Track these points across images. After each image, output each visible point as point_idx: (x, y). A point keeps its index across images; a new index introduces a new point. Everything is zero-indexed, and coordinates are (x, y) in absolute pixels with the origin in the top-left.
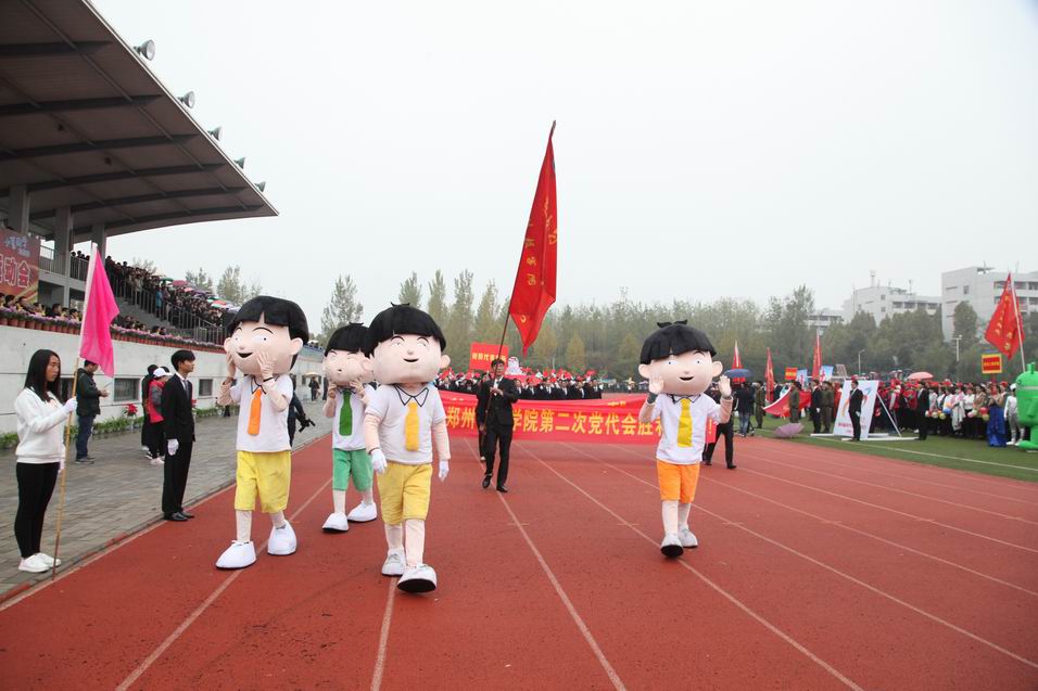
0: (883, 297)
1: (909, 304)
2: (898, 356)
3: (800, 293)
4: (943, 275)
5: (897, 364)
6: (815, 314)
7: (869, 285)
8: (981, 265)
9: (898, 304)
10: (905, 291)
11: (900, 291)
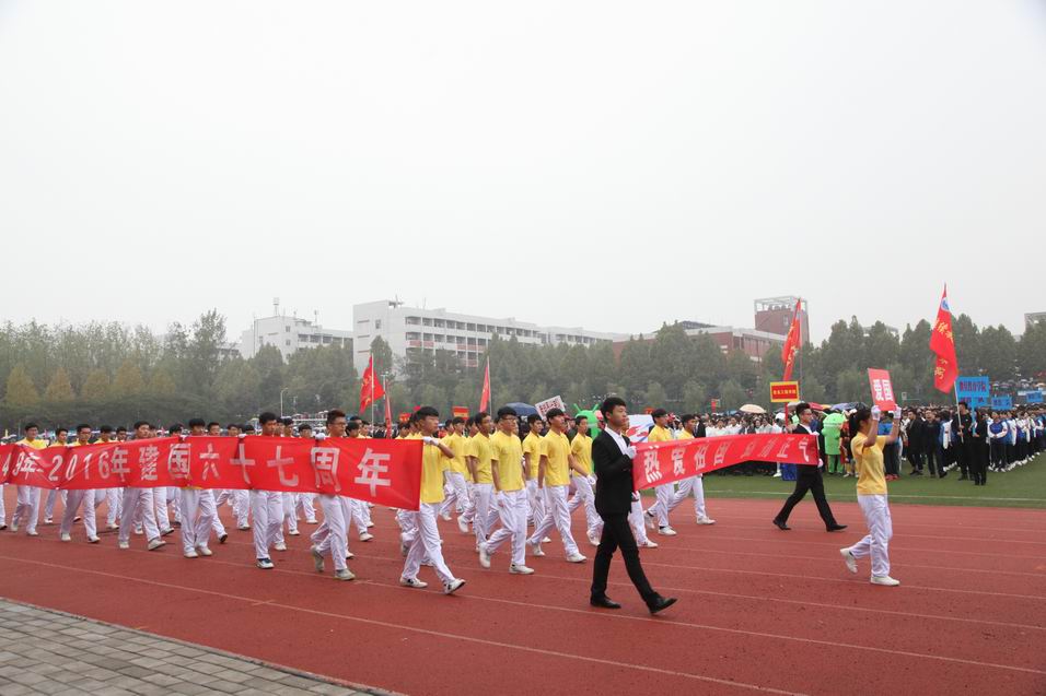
0: (288, 329)
1: (315, 338)
2: (321, 395)
3: (208, 320)
4: (355, 307)
5: (320, 403)
6: (227, 347)
7: (271, 314)
8: (394, 300)
9: (303, 337)
10: (310, 323)
11: (305, 323)
